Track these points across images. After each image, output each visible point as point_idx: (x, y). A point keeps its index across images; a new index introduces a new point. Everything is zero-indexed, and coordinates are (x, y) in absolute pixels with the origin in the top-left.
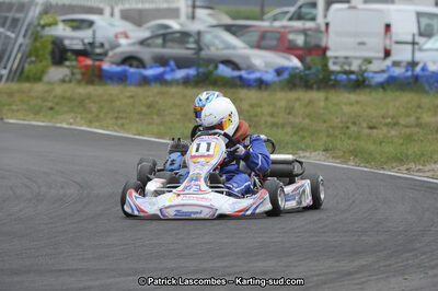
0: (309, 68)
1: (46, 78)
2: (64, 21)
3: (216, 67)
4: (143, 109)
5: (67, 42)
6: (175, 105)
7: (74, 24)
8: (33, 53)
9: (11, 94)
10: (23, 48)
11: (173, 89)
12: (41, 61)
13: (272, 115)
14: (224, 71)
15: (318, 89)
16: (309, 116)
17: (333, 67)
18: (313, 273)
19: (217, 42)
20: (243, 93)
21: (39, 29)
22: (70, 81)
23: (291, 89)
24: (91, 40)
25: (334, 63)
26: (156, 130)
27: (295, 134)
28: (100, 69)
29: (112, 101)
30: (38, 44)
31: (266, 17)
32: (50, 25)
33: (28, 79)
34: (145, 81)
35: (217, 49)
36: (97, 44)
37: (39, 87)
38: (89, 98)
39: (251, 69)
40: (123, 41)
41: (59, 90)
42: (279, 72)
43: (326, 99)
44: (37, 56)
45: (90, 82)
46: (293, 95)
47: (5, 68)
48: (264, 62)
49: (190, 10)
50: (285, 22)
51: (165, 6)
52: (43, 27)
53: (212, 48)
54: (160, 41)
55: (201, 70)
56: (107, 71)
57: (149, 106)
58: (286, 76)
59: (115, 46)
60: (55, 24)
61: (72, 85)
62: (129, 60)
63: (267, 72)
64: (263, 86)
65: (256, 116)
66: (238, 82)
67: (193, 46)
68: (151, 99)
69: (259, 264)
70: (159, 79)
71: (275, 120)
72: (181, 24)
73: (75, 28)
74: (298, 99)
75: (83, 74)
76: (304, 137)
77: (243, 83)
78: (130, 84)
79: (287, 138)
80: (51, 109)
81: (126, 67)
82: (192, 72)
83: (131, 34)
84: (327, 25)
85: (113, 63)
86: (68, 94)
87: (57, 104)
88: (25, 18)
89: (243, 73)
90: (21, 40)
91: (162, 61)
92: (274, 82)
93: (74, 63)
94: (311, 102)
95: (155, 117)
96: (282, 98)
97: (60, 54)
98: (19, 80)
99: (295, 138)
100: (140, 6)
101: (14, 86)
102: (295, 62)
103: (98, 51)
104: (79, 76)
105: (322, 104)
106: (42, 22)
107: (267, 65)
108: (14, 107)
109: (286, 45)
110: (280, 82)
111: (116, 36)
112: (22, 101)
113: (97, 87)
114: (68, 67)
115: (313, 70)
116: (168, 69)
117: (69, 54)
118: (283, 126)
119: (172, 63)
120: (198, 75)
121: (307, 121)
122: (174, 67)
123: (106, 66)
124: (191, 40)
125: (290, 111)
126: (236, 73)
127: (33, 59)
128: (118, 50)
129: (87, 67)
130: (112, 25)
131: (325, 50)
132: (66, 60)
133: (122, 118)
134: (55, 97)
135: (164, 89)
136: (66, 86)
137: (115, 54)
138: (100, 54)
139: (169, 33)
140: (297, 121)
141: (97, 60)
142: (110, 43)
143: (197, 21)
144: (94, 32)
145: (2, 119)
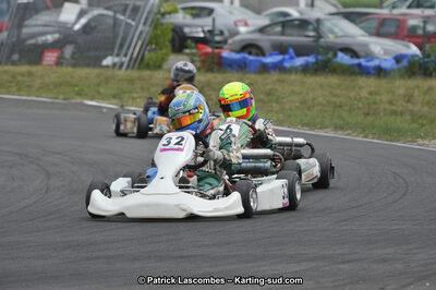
0: (429, 56)
1: (165, 66)
2: (184, 9)
3: (335, 55)
4: (262, 96)
5: (186, 30)
6: (294, 92)
7: (194, 12)
8: (153, 41)
9: (131, 81)
10: (144, 35)
11: (293, 77)
12: (161, 49)
13: (391, 103)
14: (343, 58)
16: (428, 103)
19: (336, 30)
20: (362, 81)
21: (159, 16)
23: (410, 77)
24: (210, 28)
27: (413, 121)
28: (220, 57)
30: (159, 32)
31: (384, 5)
32: (170, 13)
33: (148, 67)
34: (265, 69)
35: (337, 37)
36: (217, 32)
37: (159, 75)
38: (208, 85)
39: (370, 56)
40: (242, 29)
42: (398, 59)
44: (156, 44)
45: (211, 70)
46: (412, 82)
47: (126, 55)
48: (382, 49)
50: (404, 10)
52: (163, 15)
53: (331, 36)
54: (279, 29)
55: (320, 57)
56: (226, 59)
57: (268, 94)
58: (405, 63)
59: (234, 33)
60: (176, 11)
62: (248, 47)
63: (386, 60)
64: (382, 74)
65: (375, 103)
66: (357, 70)
67: (312, 34)
68: (269, 87)
69: (379, 251)
70: (278, 67)
71: (394, 108)
72: (300, 12)
73: (195, 16)
74: (418, 87)
75: (203, 62)
76: (423, 125)
77: (362, 71)
78: (250, 72)
79: (406, 126)
81: (246, 55)
82: (311, 59)
83: (249, 22)
85: (232, 51)
88: (146, 5)
89: (363, 61)
90: (141, 28)
91: (281, 49)
92: (394, 70)
93: (194, 51)
94: (430, 89)
95: (274, 105)
96: (401, 86)
97: (180, 41)
98: (139, 68)
99: (415, 125)
101: (135, 74)
102: (414, 50)
103: (218, 38)
104: (198, 64)
106: (162, 10)
107: (386, 52)
108: (135, 95)
109: (406, 33)
110: (399, 69)
111: (236, 24)
112: (142, 89)
113: (216, 75)
114: (187, 54)
115: (433, 58)
116: (287, 57)
117: (189, 42)
118: (402, 114)
119: (291, 51)
120: (317, 63)
121: (426, 109)
122: (293, 55)
123: (225, 54)
124: (311, 27)
125: (409, 98)
126: (355, 61)
127: (153, 46)
128: (237, 38)
129: (207, 54)
130: (231, 13)
132: (186, 47)
135: (284, 76)
137: (234, 42)
138: (220, 42)
139: (288, 21)
140: (416, 109)
141: (217, 48)
142: (229, 31)
143: (316, 9)
144: (214, 20)
145: (122, 106)
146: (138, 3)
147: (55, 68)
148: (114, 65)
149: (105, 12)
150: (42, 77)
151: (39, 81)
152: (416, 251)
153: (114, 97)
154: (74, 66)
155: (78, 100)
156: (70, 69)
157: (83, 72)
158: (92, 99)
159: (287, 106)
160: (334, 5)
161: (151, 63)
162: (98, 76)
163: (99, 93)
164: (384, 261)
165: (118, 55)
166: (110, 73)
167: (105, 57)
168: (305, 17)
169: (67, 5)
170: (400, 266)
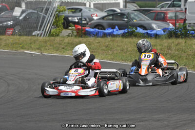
1: (61, 35)
2: (68, 9)
3: (136, 29)
4: (104, 48)
5: (70, 19)
6: (118, 46)
7: (73, 11)
8: (55, 24)
9: (45, 42)
10: (50, 22)
11: (117, 39)
12: (58, 27)
13: (161, 50)
14: (140, 30)
15: (182, 38)
16: (178, 50)
17: (188, 28)
18: (180, 120)
19: (136, 18)
21: (57, 12)
22: (72, 36)
23: (170, 38)
24: (80, 18)
25: (189, 26)
26: (109, 58)
28: (85, 30)
29: (90, 45)
30: (57, 20)
32: (62, 11)
36: (83, 19)
37: (58, 39)
39: (152, 29)
40: (95, 18)
41: (67, 40)
42: (164, 30)
43: (185, 42)
45: (81, 37)
46: (170, 41)
47: (43, 30)
49: (124, 3)
50: (167, 8)
51: (114, 2)
52: (59, 12)
53: (134, 21)
54: (111, 17)
55: (129, 30)
56: (88, 31)
57: (107, 47)
58: (167, 32)
59: (91, 19)
60: (65, 10)
61: (72, 38)
62: (98, 26)
63: (159, 31)
64: (157, 37)
66: (146, 35)
67: (126, 20)
69: (156, 116)
72: (121, 10)
74: (173, 43)
75: (78, 33)
77: (149, 35)
78: (98, 37)
80: (63, 48)
81: (97, 30)
82: (126, 31)
83: (98, 14)
84: (186, 9)
85: (90, 28)
86: (71, 42)
87: (66, 46)
89: (149, 32)
91: (112, 26)
92: (162, 35)
93: (73, 28)
94: (178, 44)
95: (109, 51)
96: (166, 42)
97: (67, 24)
100: (102, 2)
101: (47, 38)
102: (171, 26)
103: (84, 22)
104: (75, 34)
105: (184, 44)
108: (47, 48)
110: (165, 35)
111: (92, 16)
112: (50, 45)
113: (83, 38)
114: (70, 29)
115: (180, 29)
116: (115, 30)
117: (71, 24)
118: (166, 54)
119: (117, 27)
120: (128, 32)
121: (177, 52)
122: (118, 29)
123: (88, 29)
124: (125, 16)
125: (169, 48)
127: (55, 26)
128: (92, 22)
129: (79, 29)
130: (90, 11)
131: (185, 20)
132: (70, 26)
133: (95, 52)
134: (65, 43)
135: (113, 39)
136: (69, 38)
137: (91, 24)
138: (85, 24)
139: (115, 14)
140: (173, 52)
141: (84, 26)
142: (89, 19)
143: (127, 8)
144: (82, 14)
145: (41, 53)
146: (48, 7)
147: (11, 36)
148: (38, 35)
149: (33, 11)
150: (5, 40)
151: (4, 42)
152: (172, 116)
153: (38, 49)
154: (20, 35)
155: (22, 51)
156: (18, 37)
157: (24, 38)
158: (28, 50)
159: (115, 52)
160: (136, 7)
161: (54, 34)
162: (31, 39)
163: (31, 47)
164: (159, 120)
165: (40, 30)
166: (36, 38)
167: (34, 31)
168: (123, 12)
169: (16, 8)
170: (165, 123)
